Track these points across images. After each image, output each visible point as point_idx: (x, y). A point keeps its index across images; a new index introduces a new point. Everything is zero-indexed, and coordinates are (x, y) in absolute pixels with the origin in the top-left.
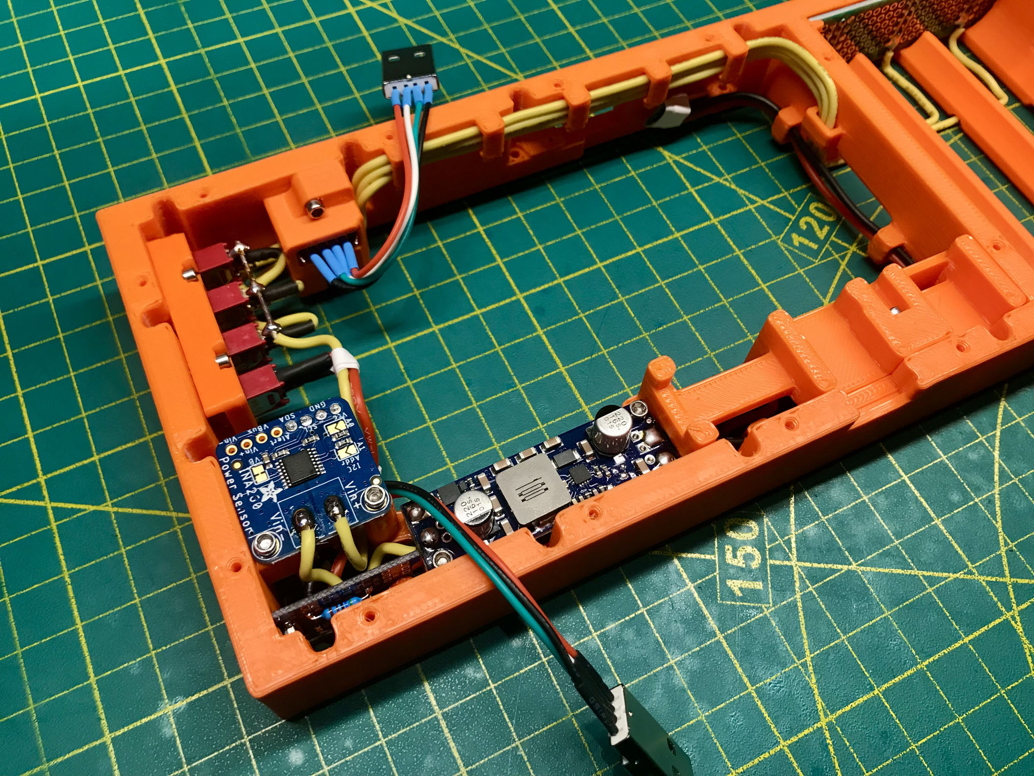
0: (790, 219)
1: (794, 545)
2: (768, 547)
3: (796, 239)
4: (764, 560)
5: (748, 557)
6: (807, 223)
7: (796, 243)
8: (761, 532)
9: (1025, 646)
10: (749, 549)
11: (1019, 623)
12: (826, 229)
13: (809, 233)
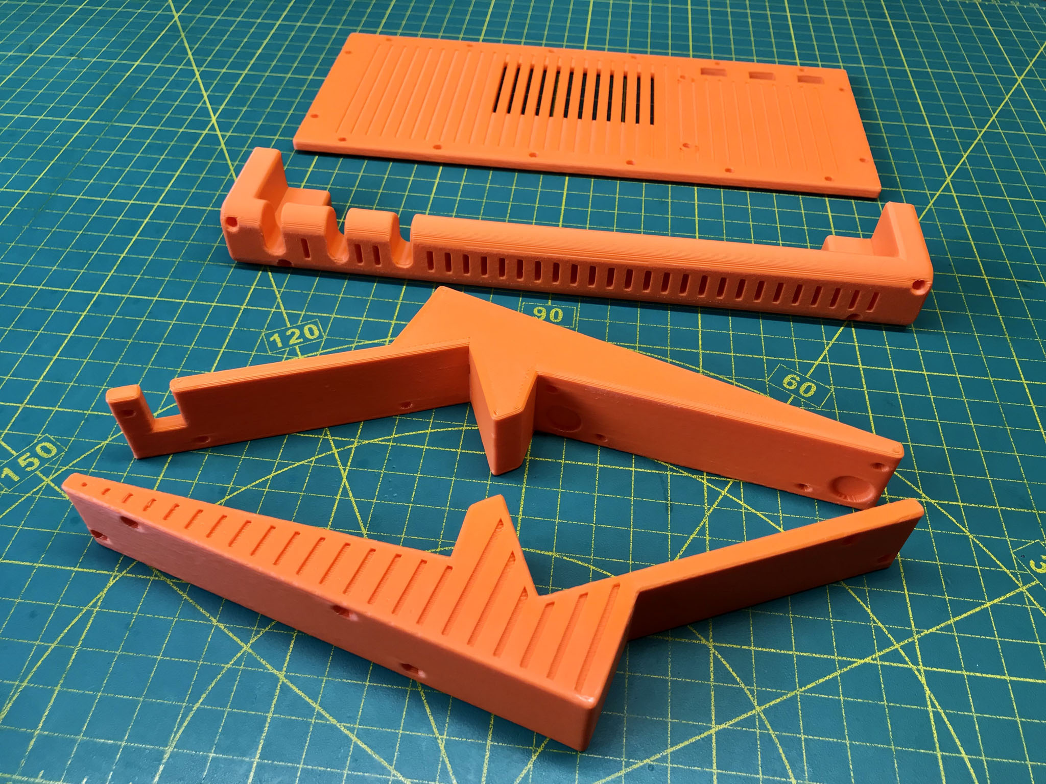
0: (286, 326)
1: (60, 472)
2: (46, 465)
3: (276, 337)
4: (35, 470)
5: (31, 464)
6: (293, 333)
7: (272, 339)
8: (53, 457)
9: (101, 593)
10: (37, 462)
11: (114, 581)
12: (302, 340)
13: (285, 339)
